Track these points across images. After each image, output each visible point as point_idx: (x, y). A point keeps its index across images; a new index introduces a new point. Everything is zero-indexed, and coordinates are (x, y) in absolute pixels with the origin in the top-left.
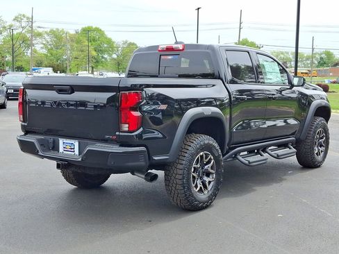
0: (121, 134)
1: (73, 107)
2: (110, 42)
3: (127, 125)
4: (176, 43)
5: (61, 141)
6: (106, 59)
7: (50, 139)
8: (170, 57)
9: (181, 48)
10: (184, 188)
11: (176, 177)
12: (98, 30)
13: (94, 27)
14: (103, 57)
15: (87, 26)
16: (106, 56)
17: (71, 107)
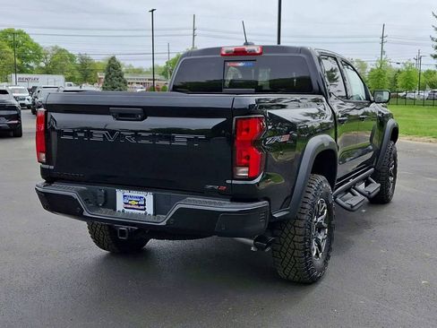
0: (234, 182)
1: (147, 142)
2: (36, 48)
3: (246, 169)
4: (246, 44)
5: (120, 194)
6: (32, 67)
7: (101, 190)
8: (241, 64)
9: (258, 52)
10: (305, 255)
11: (295, 239)
12: (20, 33)
13: (16, 29)
14: (28, 65)
15: (6, 28)
16: (32, 64)
17: (143, 142)
